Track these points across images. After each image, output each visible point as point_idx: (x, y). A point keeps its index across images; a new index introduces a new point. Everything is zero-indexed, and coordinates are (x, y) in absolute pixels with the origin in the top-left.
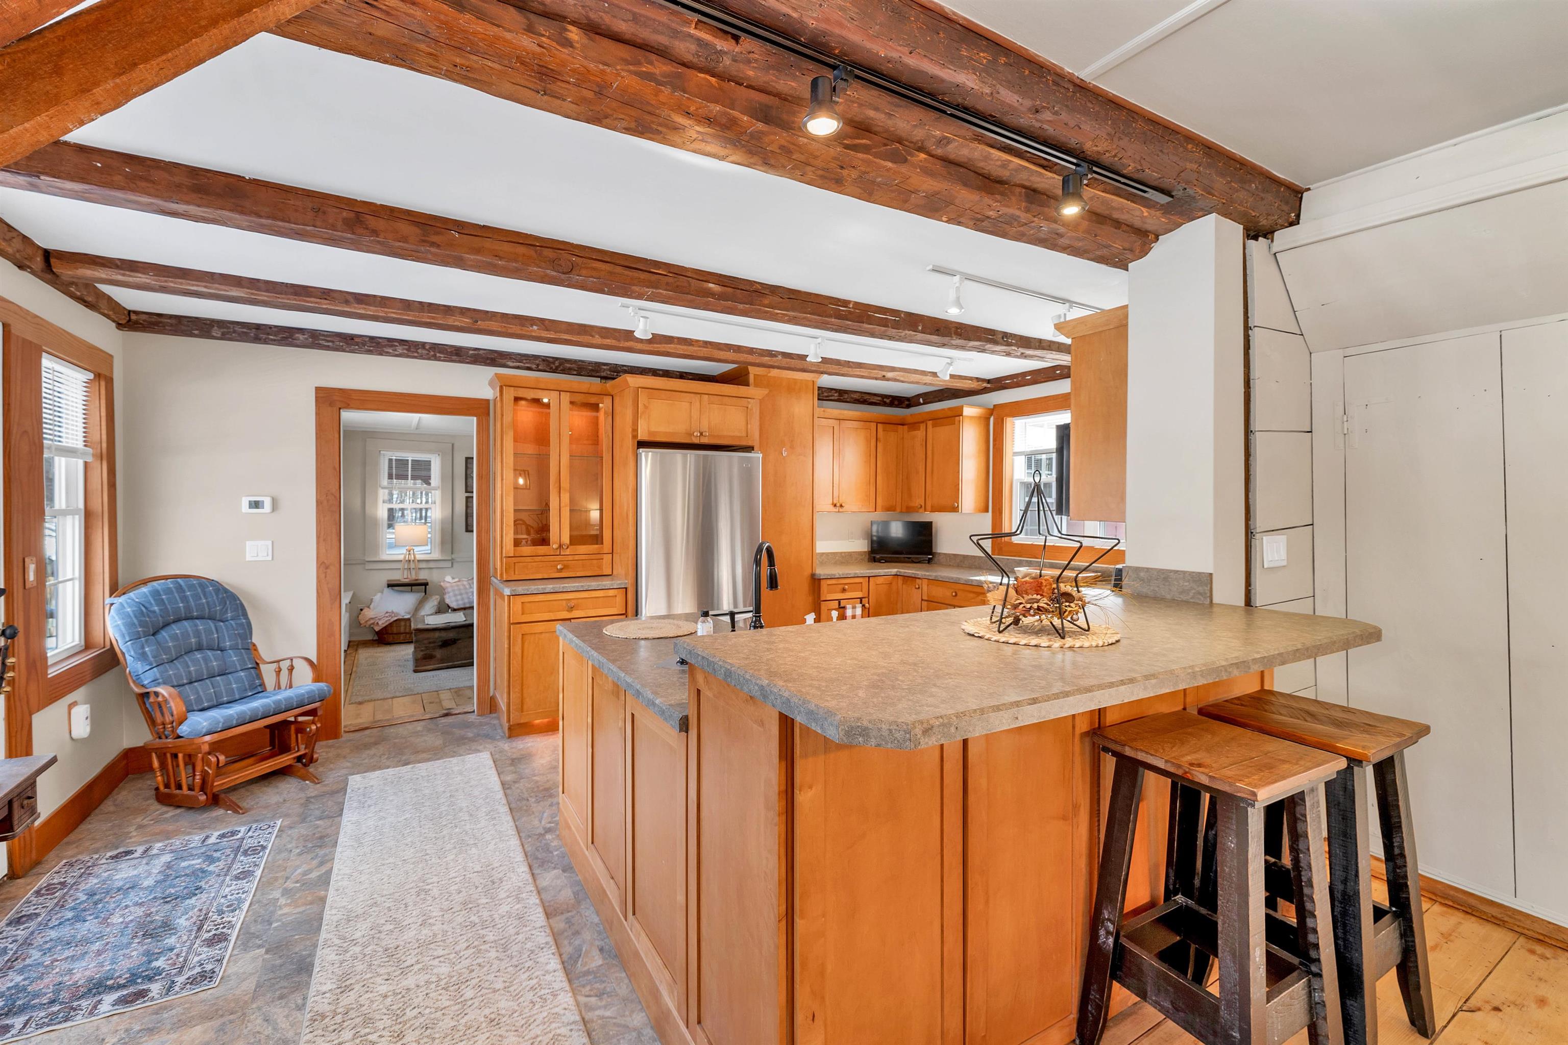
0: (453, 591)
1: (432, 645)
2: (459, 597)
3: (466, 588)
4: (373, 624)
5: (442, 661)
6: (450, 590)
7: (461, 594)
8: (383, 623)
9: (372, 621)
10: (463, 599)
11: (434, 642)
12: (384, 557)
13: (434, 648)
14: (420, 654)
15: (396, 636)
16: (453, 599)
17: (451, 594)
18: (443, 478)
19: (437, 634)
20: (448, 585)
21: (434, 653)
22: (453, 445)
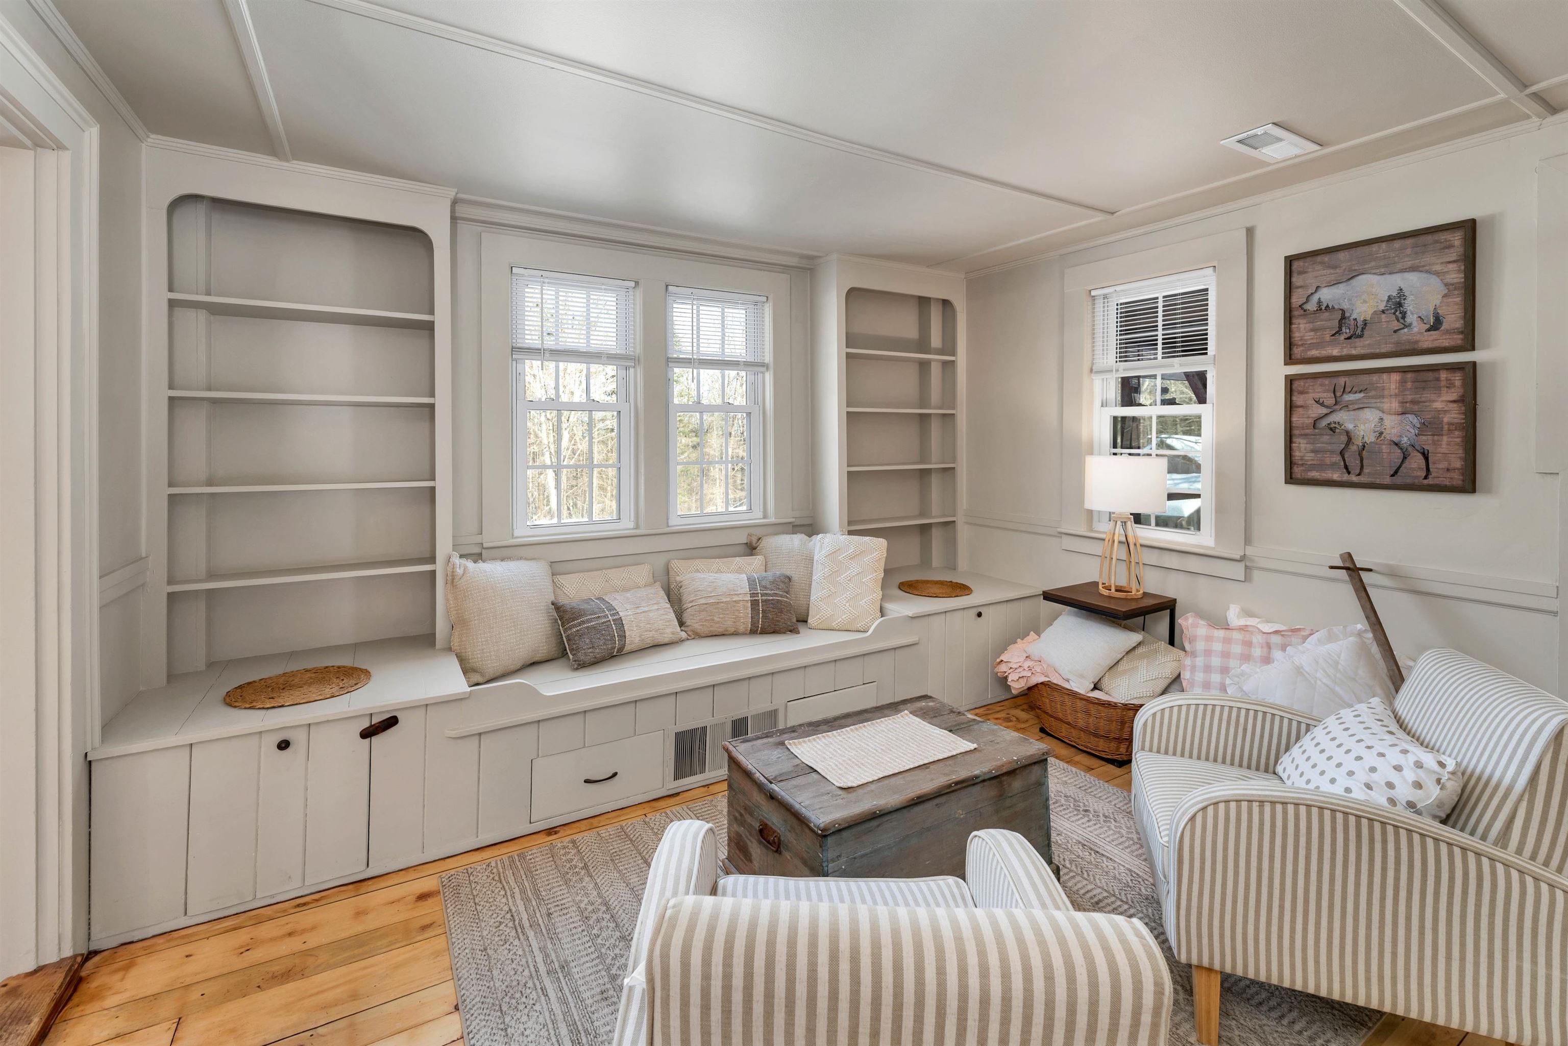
0: (1208, 653)
2: (1215, 678)
6: (1200, 646)
16: (1199, 676)
20: (1201, 631)
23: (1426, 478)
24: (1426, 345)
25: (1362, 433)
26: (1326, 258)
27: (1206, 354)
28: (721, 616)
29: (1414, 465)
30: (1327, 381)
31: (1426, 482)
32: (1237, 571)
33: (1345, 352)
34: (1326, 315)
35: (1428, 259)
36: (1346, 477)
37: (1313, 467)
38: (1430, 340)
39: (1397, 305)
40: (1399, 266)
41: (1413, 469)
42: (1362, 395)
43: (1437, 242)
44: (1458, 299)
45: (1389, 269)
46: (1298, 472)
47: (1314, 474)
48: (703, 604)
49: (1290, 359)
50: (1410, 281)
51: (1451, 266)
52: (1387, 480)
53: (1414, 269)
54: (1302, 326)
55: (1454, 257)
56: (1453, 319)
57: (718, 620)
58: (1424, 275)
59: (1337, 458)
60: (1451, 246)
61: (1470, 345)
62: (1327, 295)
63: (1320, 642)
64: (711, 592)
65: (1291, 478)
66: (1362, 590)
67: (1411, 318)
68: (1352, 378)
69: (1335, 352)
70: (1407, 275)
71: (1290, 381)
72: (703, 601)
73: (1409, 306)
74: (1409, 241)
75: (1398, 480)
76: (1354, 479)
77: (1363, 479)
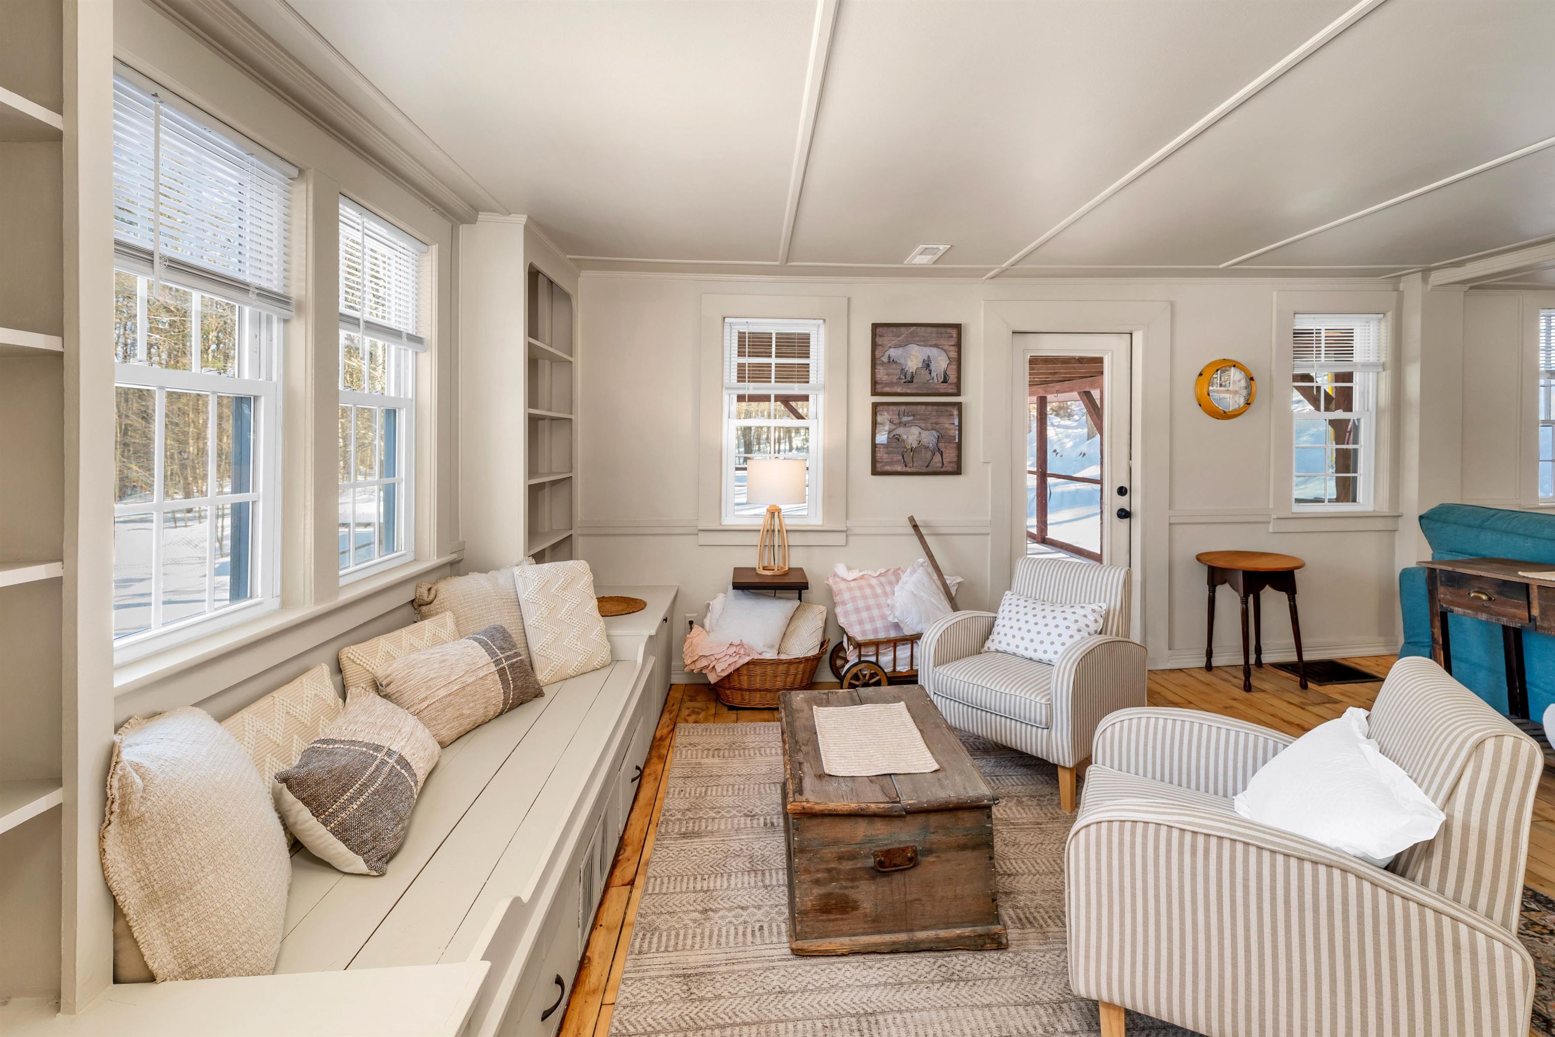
0: (854, 599)
1: (847, 865)
2: (865, 615)
3: (875, 595)
4: (706, 667)
5: (876, 924)
6: (846, 596)
7: (868, 608)
8: (723, 668)
9: (704, 663)
10: (872, 620)
11: (852, 856)
12: (729, 520)
13: (853, 877)
14: (809, 897)
15: (747, 695)
16: (853, 618)
17: (850, 607)
18: (831, 367)
19: (861, 830)
20: (843, 585)
21: (853, 894)
22: (849, 300)
23: (942, 467)
24: (942, 391)
25: (910, 441)
26: (894, 329)
27: (808, 382)
28: (471, 705)
29: (937, 460)
30: (895, 408)
31: (942, 470)
32: (840, 539)
33: (904, 391)
34: (894, 366)
35: (942, 342)
36: (905, 469)
37: (887, 463)
38: (943, 388)
39: (927, 365)
40: (930, 343)
41: (936, 462)
42: (911, 418)
43: (947, 333)
44: (955, 367)
45: (924, 343)
46: (879, 467)
47: (888, 468)
48: (446, 696)
49: (874, 393)
50: (933, 352)
51: (952, 348)
52: (925, 470)
53: (936, 346)
54: (881, 371)
55: (953, 343)
56: (953, 378)
57: (469, 712)
58: (939, 350)
59: (900, 457)
60: (952, 337)
61: (958, 394)
62: (893, 352)
63: (911, 574)
64: (449, 676)
65: (875, 472)
66: (921, 537)
67: (934, 374)
68: (908, 407)
69: (899, 390)
70: (932, 349)
71: (875, 406)
72: (442, 693)
73: (933, 367)
74: (934, 329)
75: (930, 469)
76: (909, 470)
77: (914, 470)
